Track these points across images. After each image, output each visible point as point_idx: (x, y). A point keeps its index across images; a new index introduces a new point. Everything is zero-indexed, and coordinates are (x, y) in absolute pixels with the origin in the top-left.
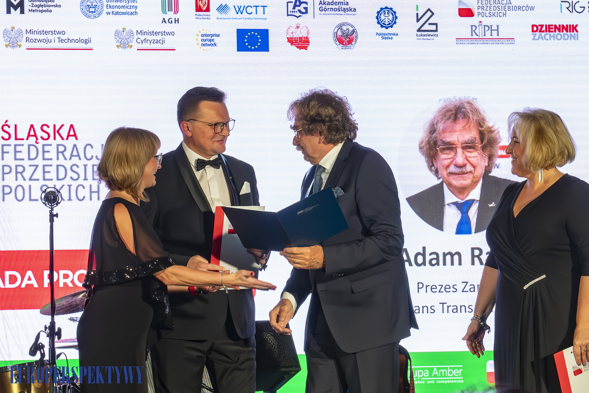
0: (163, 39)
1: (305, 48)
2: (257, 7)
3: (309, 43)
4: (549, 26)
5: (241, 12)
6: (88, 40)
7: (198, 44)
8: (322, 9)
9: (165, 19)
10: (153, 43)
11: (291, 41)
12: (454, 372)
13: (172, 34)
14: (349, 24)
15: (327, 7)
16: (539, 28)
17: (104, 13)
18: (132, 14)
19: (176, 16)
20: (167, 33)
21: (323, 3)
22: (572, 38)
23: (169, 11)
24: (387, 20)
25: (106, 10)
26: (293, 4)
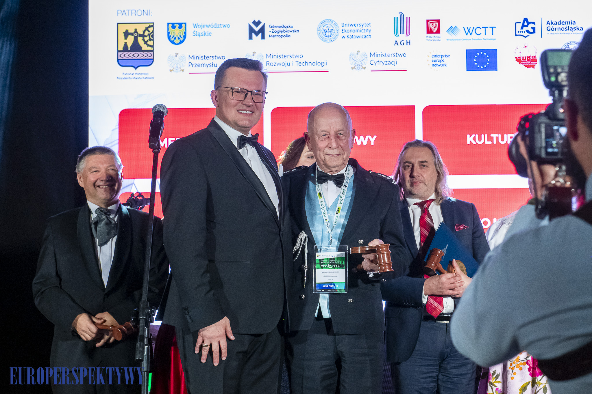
0: (396, 61)
1: (534, 67)
2: (486, 28)
3: (537, 61)
5: (471, 33)
6: (324, 63)
7: (429, 65)
8: (550, 29)
9: (398, 42)
10: (386, 64)
11: (519, 60)
13: (404, 55)
14: (576, 43)
15: (555, 26)
17: (340, 37)
18: (366, 37)
20: (399, 55)
21: (550, 23)
23: (401, 34)
25: (341, 34)
26: (521, 24)
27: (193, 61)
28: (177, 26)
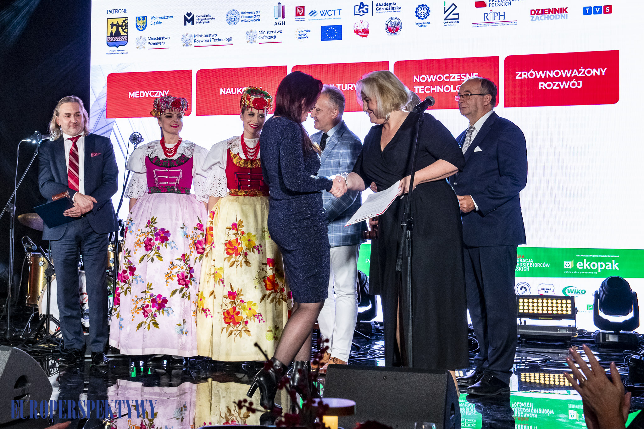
0: (275, 36)
1: (366, 36)
2: (335, 11)
3: (369, 32)
4: (544, 10)
5: (325, 14)
6: (230, 39)
7: (297, 38)
8: (378, 9)
9: (277, 23)
10: (269, 38)
11: (357, 32)
13: (281, 32)
14: (396, 18)
15: (382, 7)
16: (537, 11)
17: (240, 21)
18: (256, 20)
20: (277, 31)
21: (378, 5)
22: (562, 17)
23: (279, 17)
24: (423, 13)
25: (241, 19)
26: (358, 7)
27: (151, 41)
28: (142, 18)
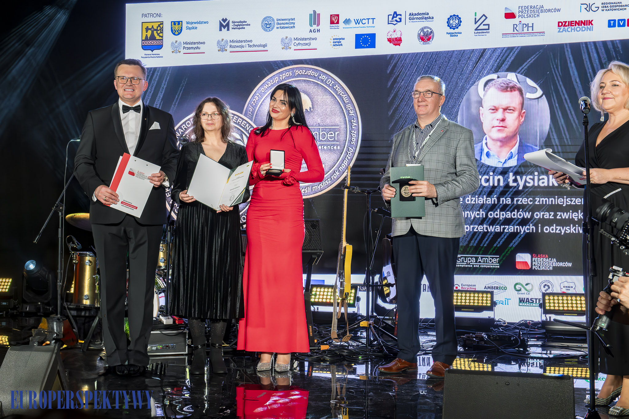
0: (310, 43)
1: (399, 45)
2: (369, 19)
3: (402, 41)
4: (571, 22)
5: (359, 23)
6: (265, 45)
7: (331, 44)
8: (411, 19)
9: (312, 30)
10: (303, 45)
11: (390, 40)
12: (493, 260)
13: (315, 39)
14: (428, 28)
15: (415, 17)
16: (564, 23)
17: (275, 28)
18: (291, 27)
19: (318, 28)
20: (313, 39)
21: (411, 14)
22: (588, 30)
23: (314, 25)
24: (454, 23)
25: (276, 26)
26: (392, 16)
27: (186, 46)
28: (177, 23)
